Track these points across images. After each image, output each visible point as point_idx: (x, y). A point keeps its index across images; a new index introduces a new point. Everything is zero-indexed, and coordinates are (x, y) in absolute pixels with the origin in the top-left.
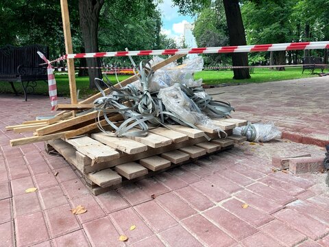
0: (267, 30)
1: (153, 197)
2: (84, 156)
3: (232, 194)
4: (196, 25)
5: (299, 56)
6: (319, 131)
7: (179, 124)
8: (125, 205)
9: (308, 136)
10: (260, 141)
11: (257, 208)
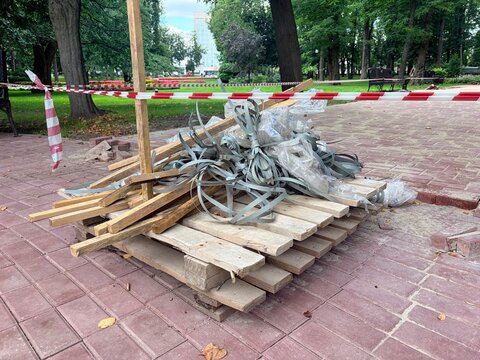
0: (316, 27)
1: (308, 315)
2: (206, 265)
3: (411, 298)
4: (213, 15)
5: (354, 64)
6: (450, 185)
7: (302, 194)
8: (277, 334)
9: (441, 193)
10: (390, 206)
11: (458, 318)
